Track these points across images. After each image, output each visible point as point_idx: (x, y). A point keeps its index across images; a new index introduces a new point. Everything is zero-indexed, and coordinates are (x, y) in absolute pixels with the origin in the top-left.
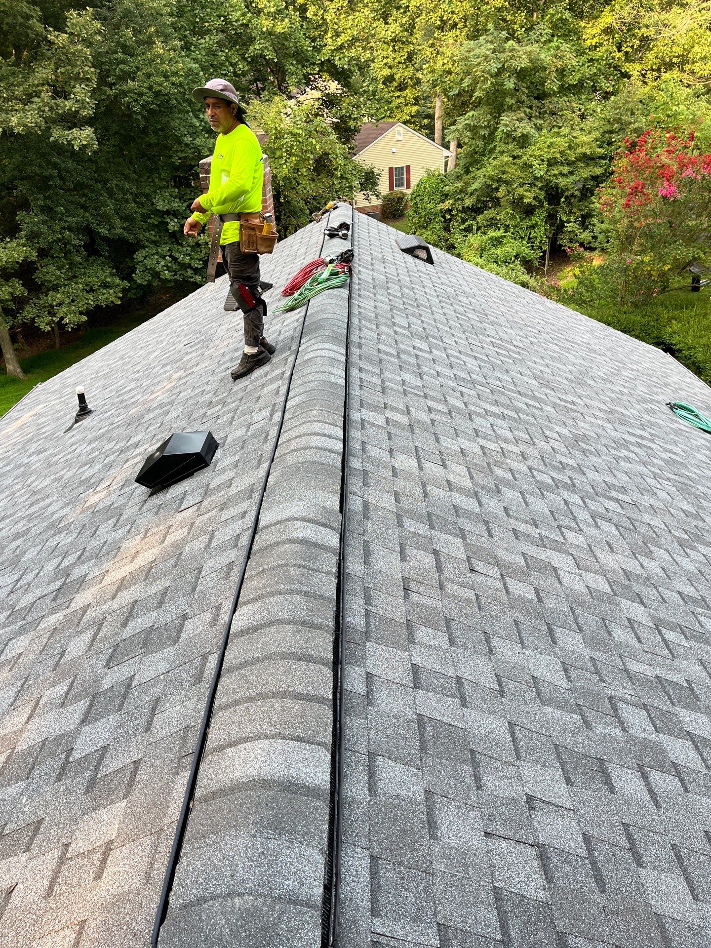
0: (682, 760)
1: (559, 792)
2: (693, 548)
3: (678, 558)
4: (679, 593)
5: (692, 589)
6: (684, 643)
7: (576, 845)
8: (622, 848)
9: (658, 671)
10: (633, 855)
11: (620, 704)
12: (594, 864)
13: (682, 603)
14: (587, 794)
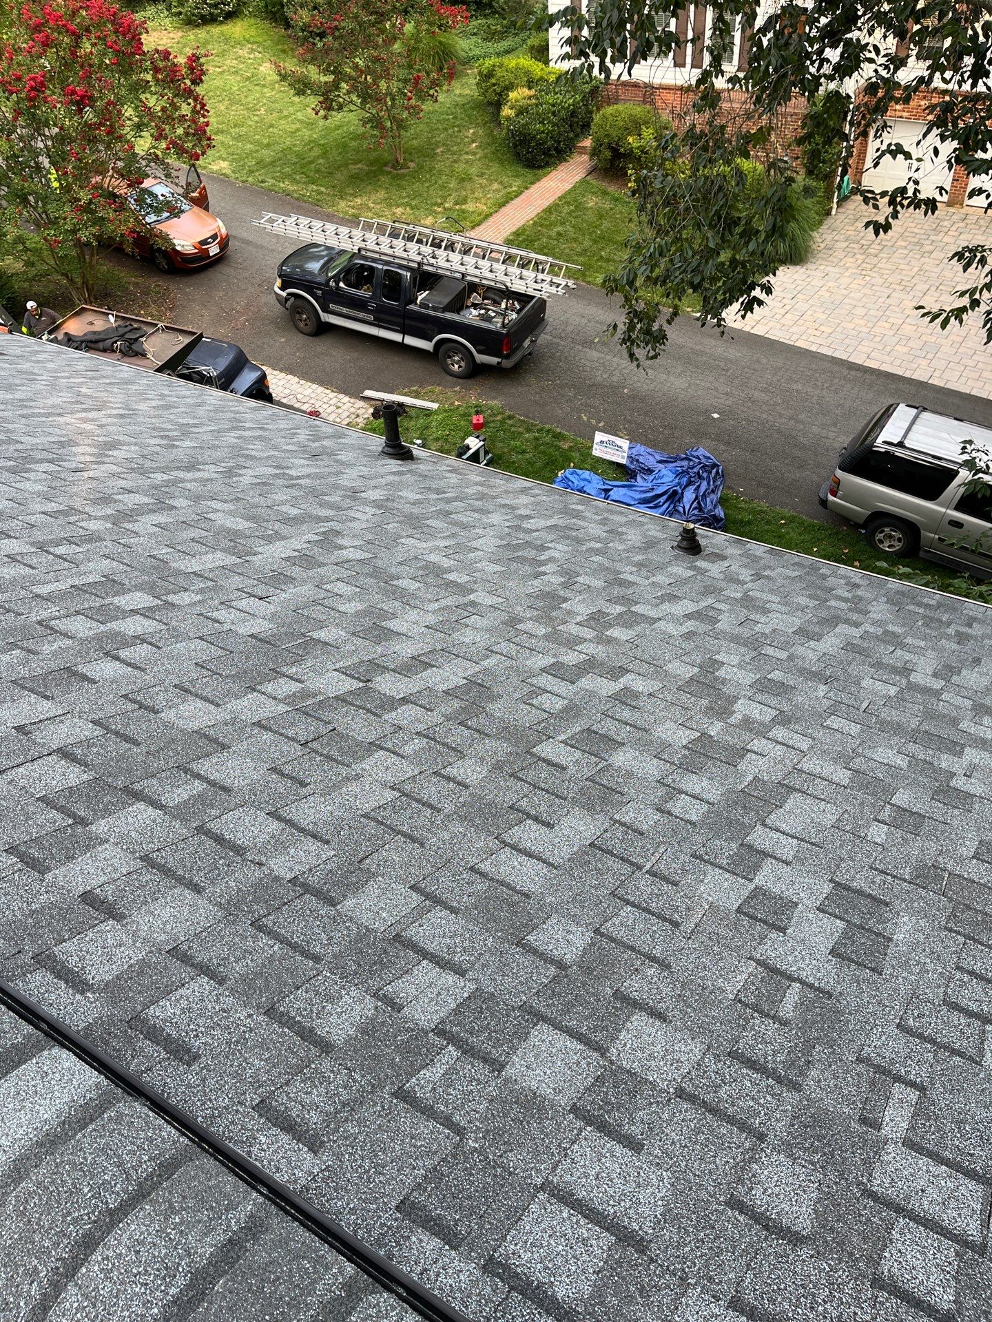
0: (140, 631)
1: (45, 708)
2: (28, 471)
3: (18, 485)
4: (43, 513)
5: (53, 504)
6: (78, 549)
7: (89, 731)
8: (133, 711)
9: (70, 582)
10: (145, 709)
11: (53, 623)
12: (117, 733)
13: (53, 519)
14: (73, 696)
